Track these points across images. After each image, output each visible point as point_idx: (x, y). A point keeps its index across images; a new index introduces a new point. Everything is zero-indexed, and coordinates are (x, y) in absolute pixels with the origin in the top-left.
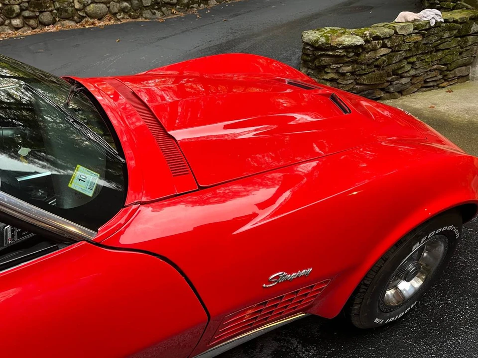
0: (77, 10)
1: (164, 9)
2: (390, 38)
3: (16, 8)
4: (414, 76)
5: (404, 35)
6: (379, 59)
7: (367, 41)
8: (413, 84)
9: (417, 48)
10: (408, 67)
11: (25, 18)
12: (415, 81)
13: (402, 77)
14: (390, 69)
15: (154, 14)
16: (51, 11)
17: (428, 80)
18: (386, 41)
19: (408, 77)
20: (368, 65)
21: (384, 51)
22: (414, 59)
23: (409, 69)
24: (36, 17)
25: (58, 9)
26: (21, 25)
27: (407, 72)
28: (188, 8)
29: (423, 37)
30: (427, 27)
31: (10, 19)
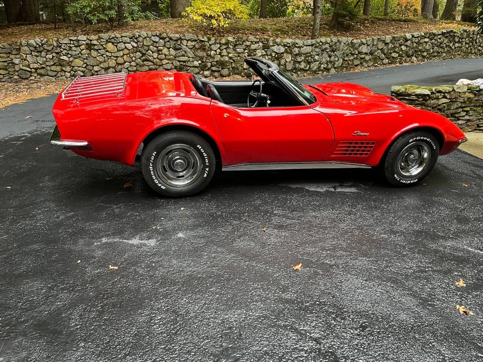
0: (244, 69)
1: (299, 73)
2: (449, 92)
3: (209, 65)
4: (468, 120)
5: (459, 92)
6: (441, 105)
7: (432, 93)
8: (468, 126)
9: (470, 102)
10: (464, 114)
11: (213, 71)
12: (469, 123)
13: (459, 120)
14: (449, 112)
15: (292, 75)
16: (229, 69)
17: (480, 125)
18: (446, 94)
19: (464, 120)
20: (433, 108)
21: (444, 100)
22: (468, 109)
23: (464, 115)
24: (219, 71)
25: (233, 68)
26: (209, 75)
27: (462, 117)
28: (315, 73)
29: (475, 96)
30: (478, 89)
31: (203, 70)
